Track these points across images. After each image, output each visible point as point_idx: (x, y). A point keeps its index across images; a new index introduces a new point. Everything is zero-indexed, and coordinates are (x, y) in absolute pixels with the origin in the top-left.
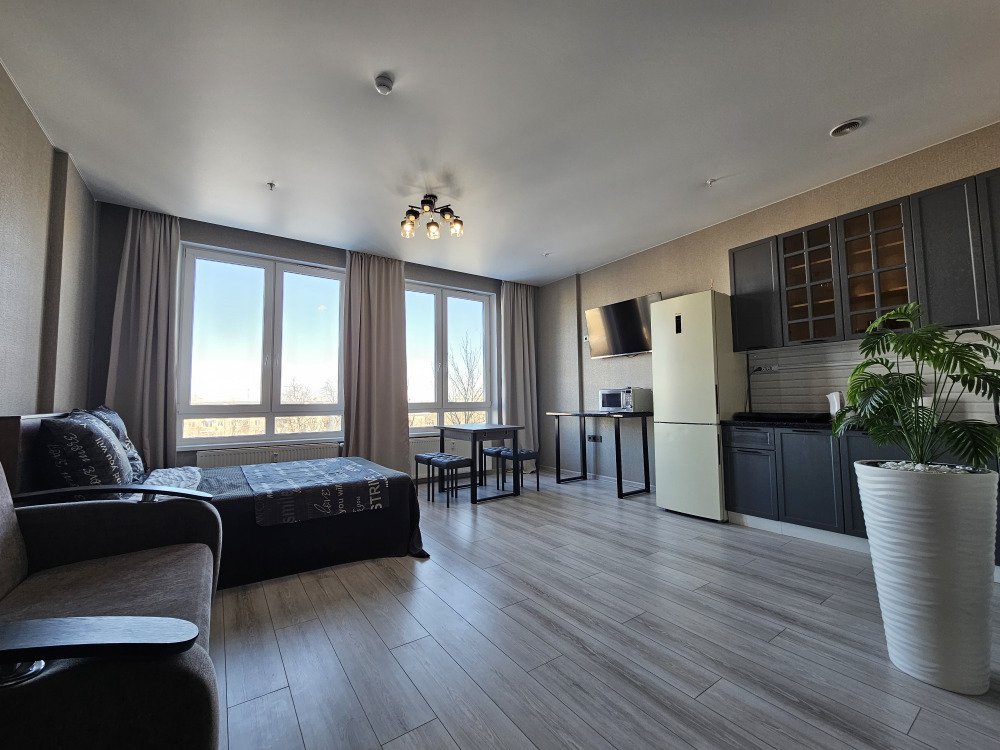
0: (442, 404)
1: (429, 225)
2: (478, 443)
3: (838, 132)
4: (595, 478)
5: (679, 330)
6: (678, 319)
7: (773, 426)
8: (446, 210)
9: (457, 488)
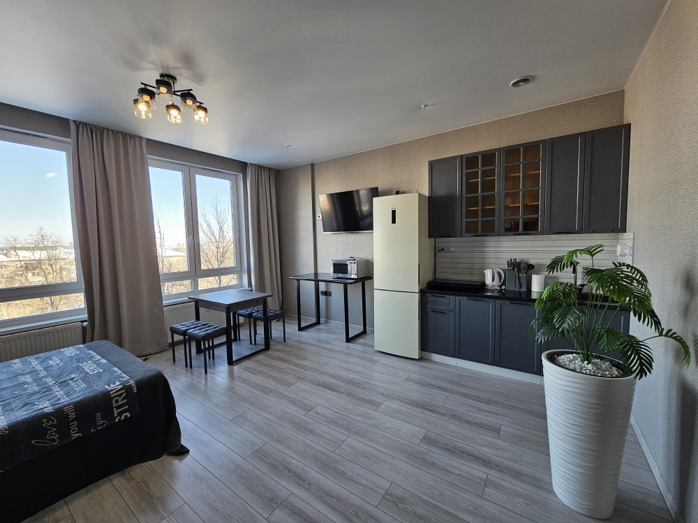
0: (195, 270)
1: (168, 107)
2: (231, 313)
3: (515, 84)
4: (326, 322)
5: (394, 221)
6: (394, 212)
7: (455, 295)
8: (187, 95)
9: (214, 347)
